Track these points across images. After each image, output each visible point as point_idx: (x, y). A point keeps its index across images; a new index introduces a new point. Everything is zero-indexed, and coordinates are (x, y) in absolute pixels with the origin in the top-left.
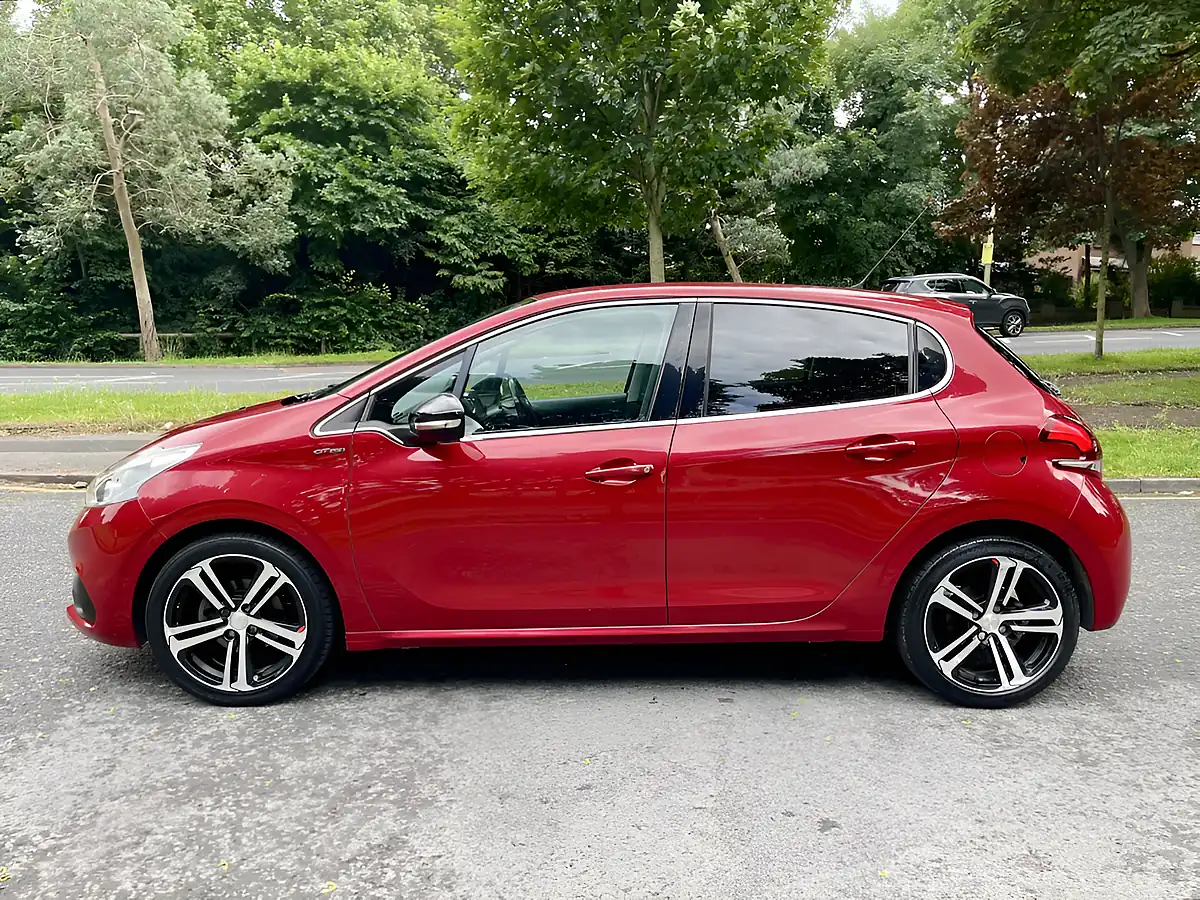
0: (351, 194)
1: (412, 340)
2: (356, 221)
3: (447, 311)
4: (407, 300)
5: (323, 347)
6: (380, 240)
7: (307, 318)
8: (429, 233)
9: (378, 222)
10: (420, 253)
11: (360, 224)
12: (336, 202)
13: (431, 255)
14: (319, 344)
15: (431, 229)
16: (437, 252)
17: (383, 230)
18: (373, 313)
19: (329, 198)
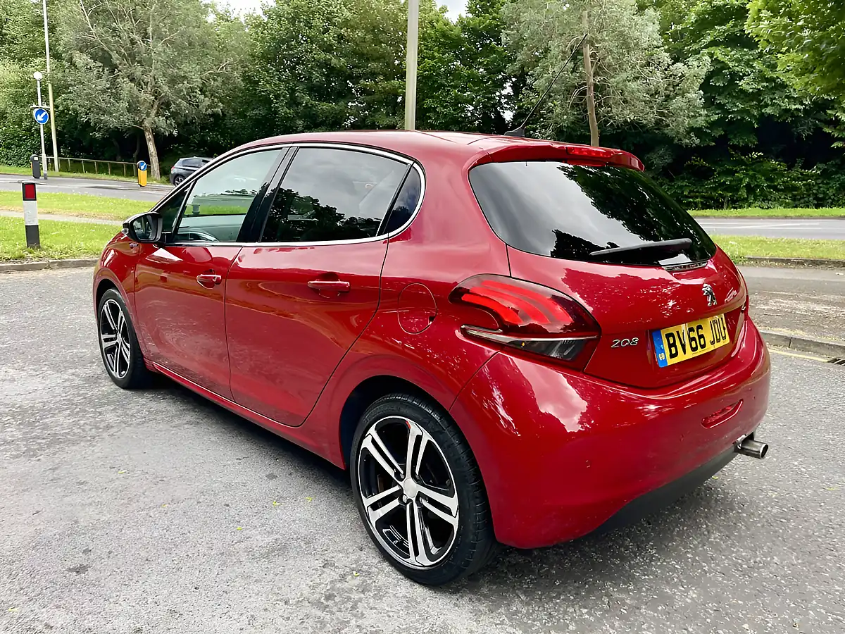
0: (765, 84)
1: (802, 201)
2: (766, 106)
3: (839, 178)
4: (801, 168)
5: (725, 205)
6: (787, 118)
7: (715, 182)
8: (829, 112)
9: (785, 104)
10: (818, 130)
11: (769, 107)
12: (751, 90)
13: (827, 130)
14: (723, 203)
15: (833, 108)
16: (835, 127)
17: (790, 110)
18: (771, 180)
19: (747, 87)
